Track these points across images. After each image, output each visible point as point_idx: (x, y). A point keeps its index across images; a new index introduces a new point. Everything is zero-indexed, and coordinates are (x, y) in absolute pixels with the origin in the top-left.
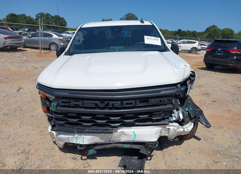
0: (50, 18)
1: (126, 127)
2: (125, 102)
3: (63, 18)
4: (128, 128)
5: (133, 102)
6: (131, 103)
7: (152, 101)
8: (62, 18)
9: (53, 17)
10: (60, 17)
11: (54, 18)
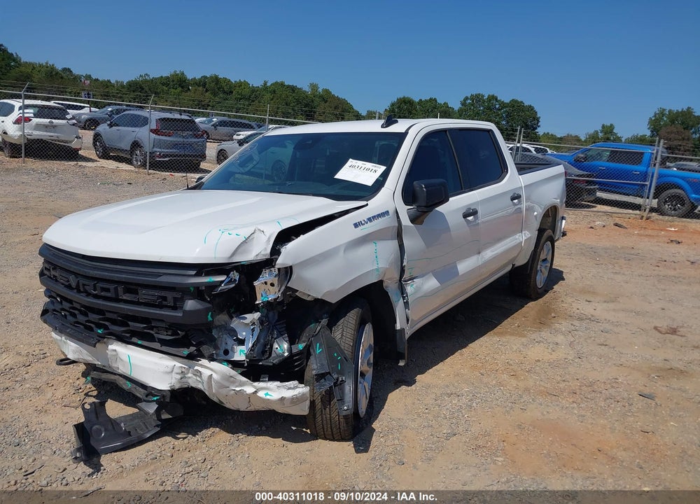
0: (497, 106)
1: (120, 343)
2: (100, 285)
3: (531, 108)
4: (124, 345)
5: (112, 287)
6: (108, 290)
7: (144, 295)
8: (530, 106)
9: (503, 105)
10: (523, 106)
11: (505, 107)
